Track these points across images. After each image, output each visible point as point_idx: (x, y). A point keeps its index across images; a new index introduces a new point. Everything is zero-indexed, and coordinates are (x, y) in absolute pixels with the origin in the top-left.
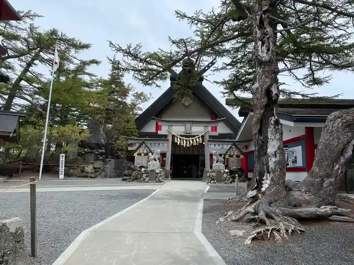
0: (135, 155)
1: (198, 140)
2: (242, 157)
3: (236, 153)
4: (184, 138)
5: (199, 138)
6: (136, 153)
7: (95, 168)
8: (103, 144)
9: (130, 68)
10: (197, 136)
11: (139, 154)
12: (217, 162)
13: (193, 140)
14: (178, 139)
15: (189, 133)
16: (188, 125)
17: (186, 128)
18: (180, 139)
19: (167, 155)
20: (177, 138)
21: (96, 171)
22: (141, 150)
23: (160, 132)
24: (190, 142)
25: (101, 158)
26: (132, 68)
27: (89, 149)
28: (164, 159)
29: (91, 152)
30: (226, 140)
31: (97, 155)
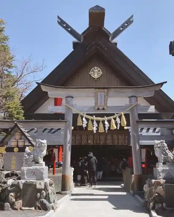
0: (2, 150)
1: (118, 120)
4: (94, 118)
5: (120, 117)
6: (6, 146)
10: (117, 114)
13: (109, 121)
14: (84, 119)
15: (103, 109)
17: (96, 100)
18: (87, 120)
20: (82, 117)
22: (13, 142)
24: (104, 124)
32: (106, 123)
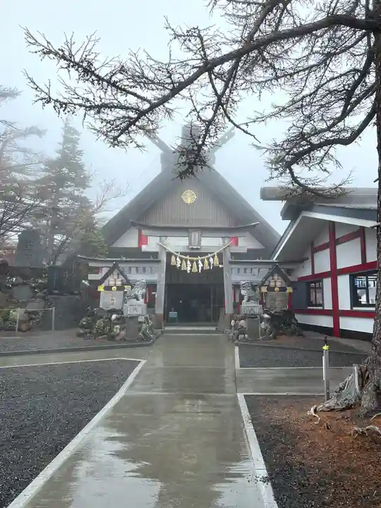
0: (101, 289)
1: (211, 260)
2: (289, 290)
3: (279, 284)
4: (188, 257)
5: (213, 257)
6: (103, 285)
7: (29, 313)
8: (45, 270)
9: (75, 101)
10: (210, 253)
11: (108, 288)
12: (248, 301)
13: (203, 261)
14: (178, 259)
15: (197, 249)
16: (195, 235)
17: (190, 240)
18: (181, 259)
19: (158, 286)
20: (176, 257)
21: (31, 319)
22: (111, 281)
23: (144, 248)
24: (198, 265)
25: (40, 294)
26: (80, 101)
27: (19, 278)
28: (153, 293)
29: (24, 284)
30: (258, 260)
31: (34, 288)
32: (200, 262)
